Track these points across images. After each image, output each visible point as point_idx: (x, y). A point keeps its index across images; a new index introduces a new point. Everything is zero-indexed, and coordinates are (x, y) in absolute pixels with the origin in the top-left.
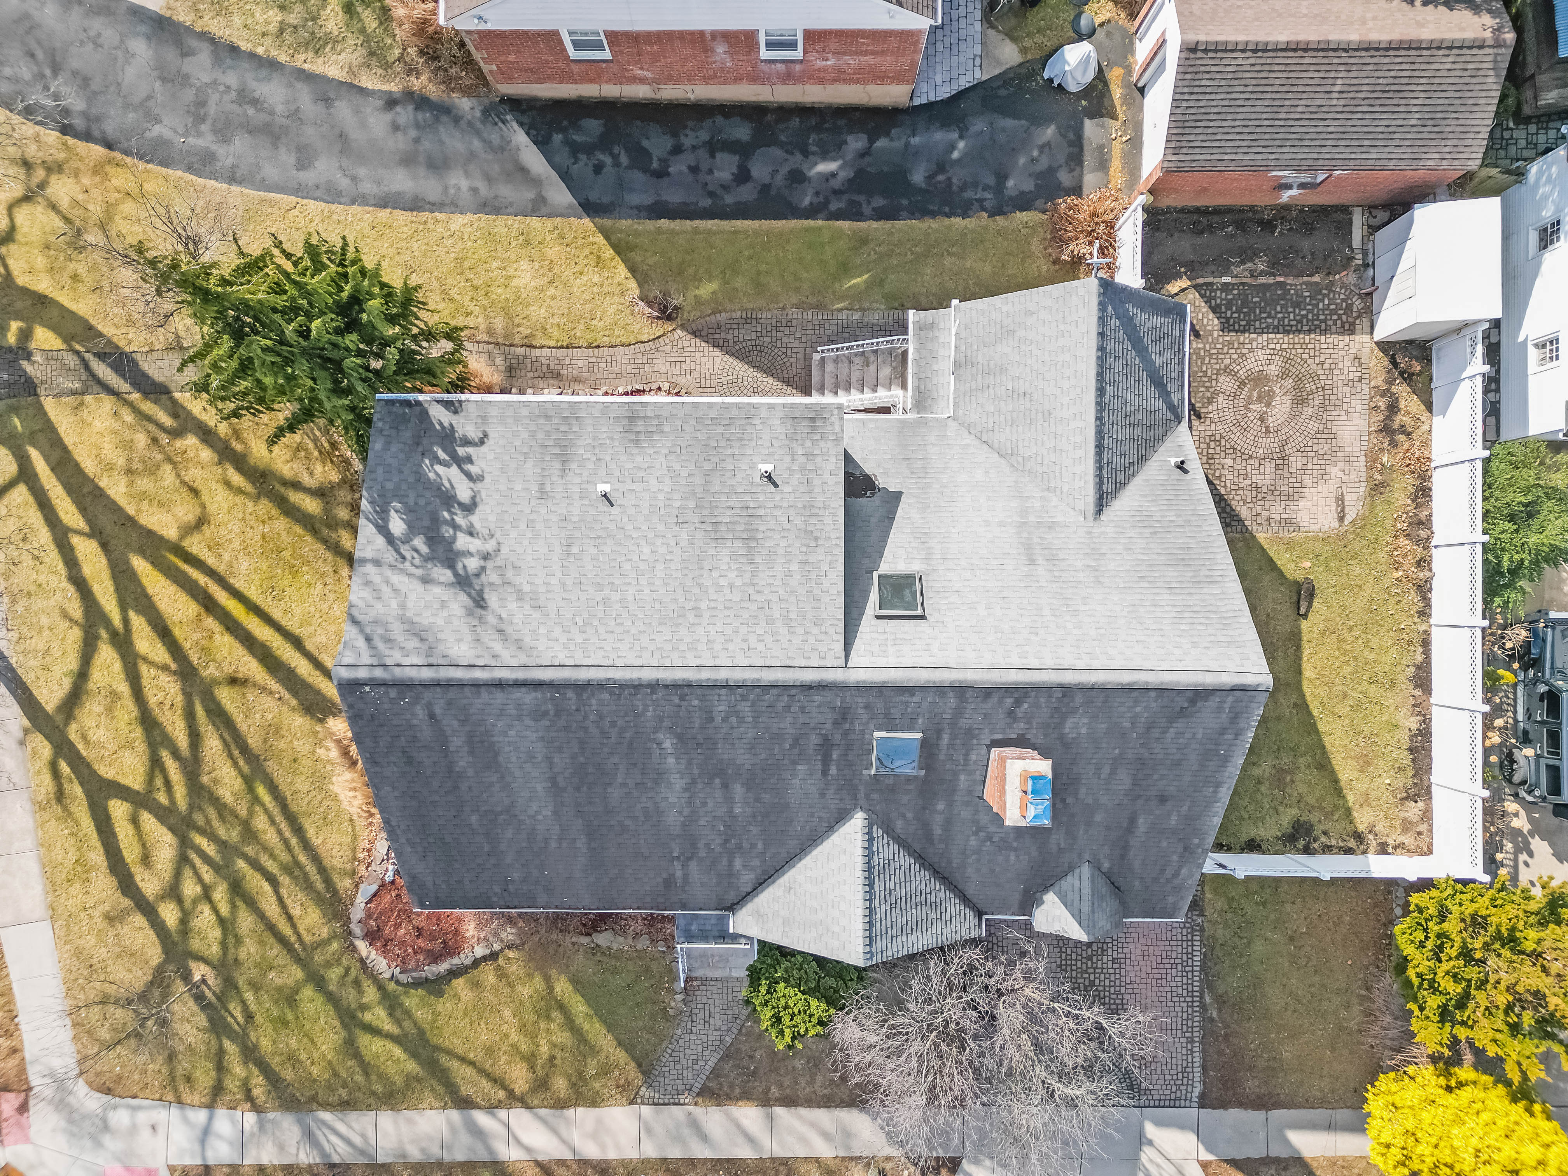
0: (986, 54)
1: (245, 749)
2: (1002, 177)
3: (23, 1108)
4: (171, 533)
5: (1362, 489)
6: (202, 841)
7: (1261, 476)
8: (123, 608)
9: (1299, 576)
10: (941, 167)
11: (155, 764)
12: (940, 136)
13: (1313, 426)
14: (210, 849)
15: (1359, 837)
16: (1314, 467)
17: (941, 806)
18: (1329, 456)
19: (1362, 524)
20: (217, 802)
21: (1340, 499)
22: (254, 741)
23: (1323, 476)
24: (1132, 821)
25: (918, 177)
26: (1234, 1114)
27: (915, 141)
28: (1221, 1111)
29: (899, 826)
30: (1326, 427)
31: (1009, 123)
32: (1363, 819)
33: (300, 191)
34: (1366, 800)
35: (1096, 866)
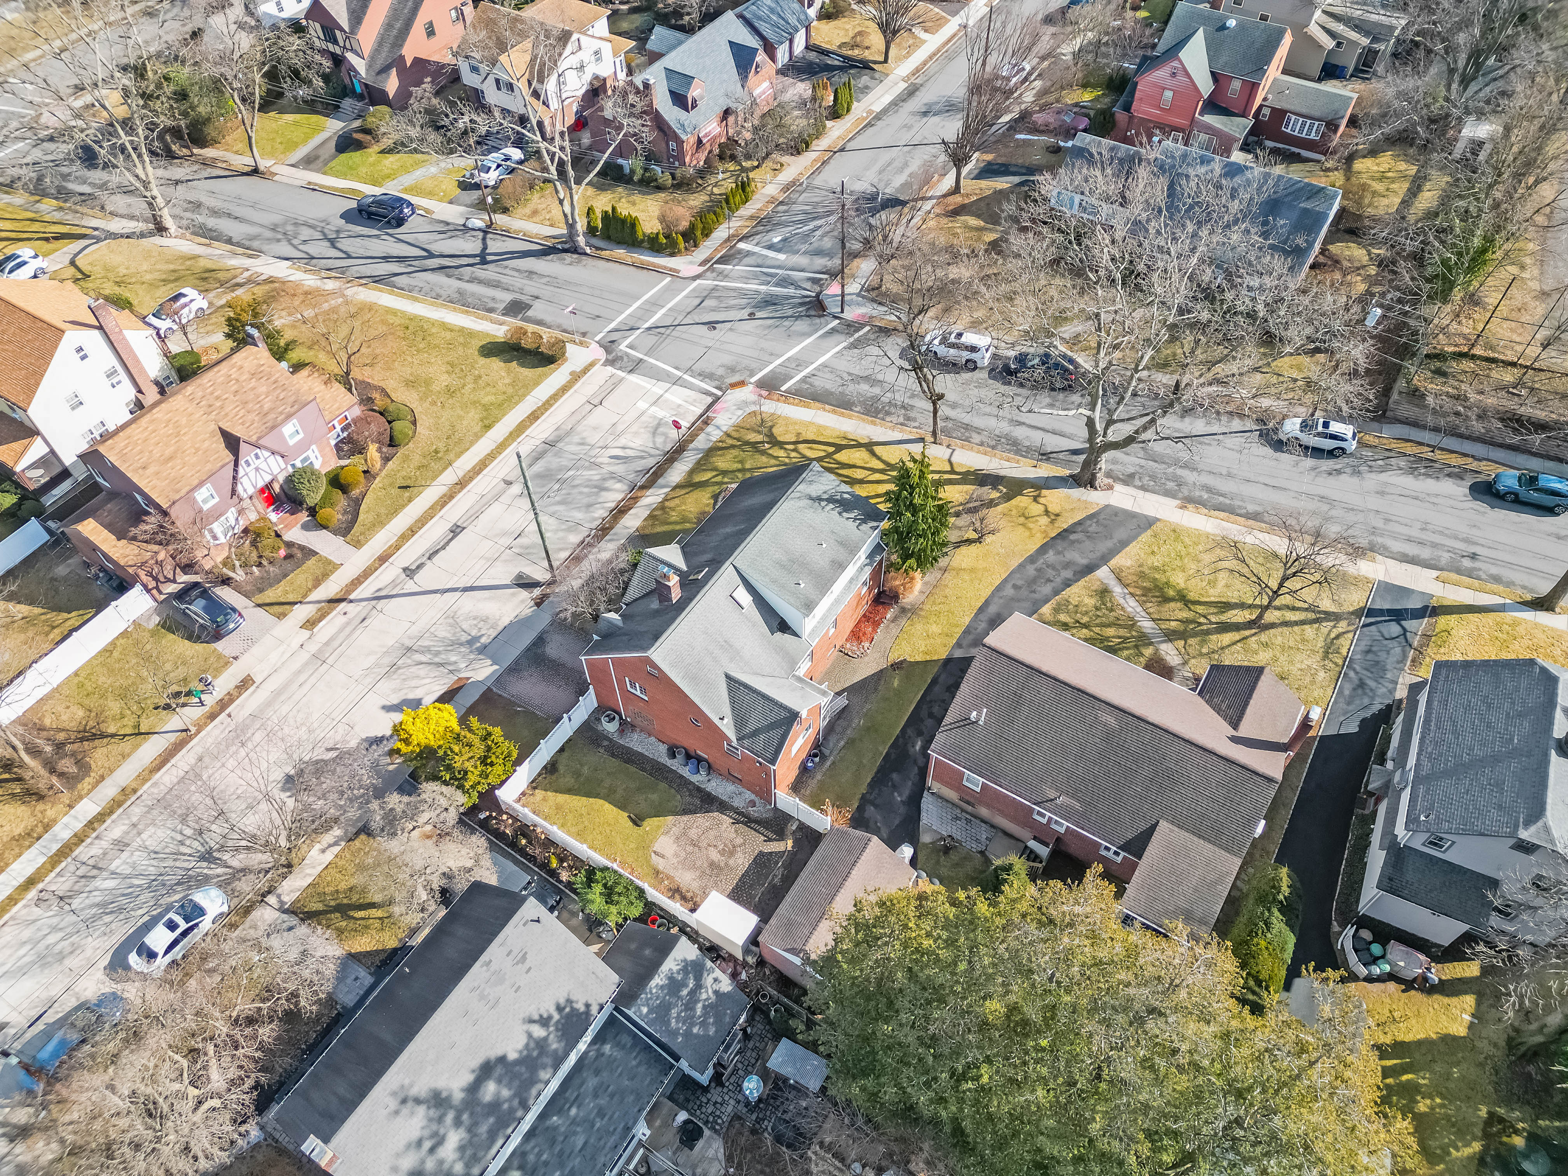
0: (930, 829)
2: (876, 806)
3: (760, 395)
5: (661, 868)
7: (693, 833)
9: (645, 823)
10: (894, 786)
12: (906, 792)
13: (699, 863)
15: (535, 788)
16: (683, 854)
18: (683, 863)
19: (648, 861)
21: (663, 857)
23: (676, 855)
25: (895, 776)
27: (910, 783)
28: (482, 692)
30: (694, 867)
31: (897, 822)
32: (539, 794)
33: (1005, 581)
34: (544, 799)
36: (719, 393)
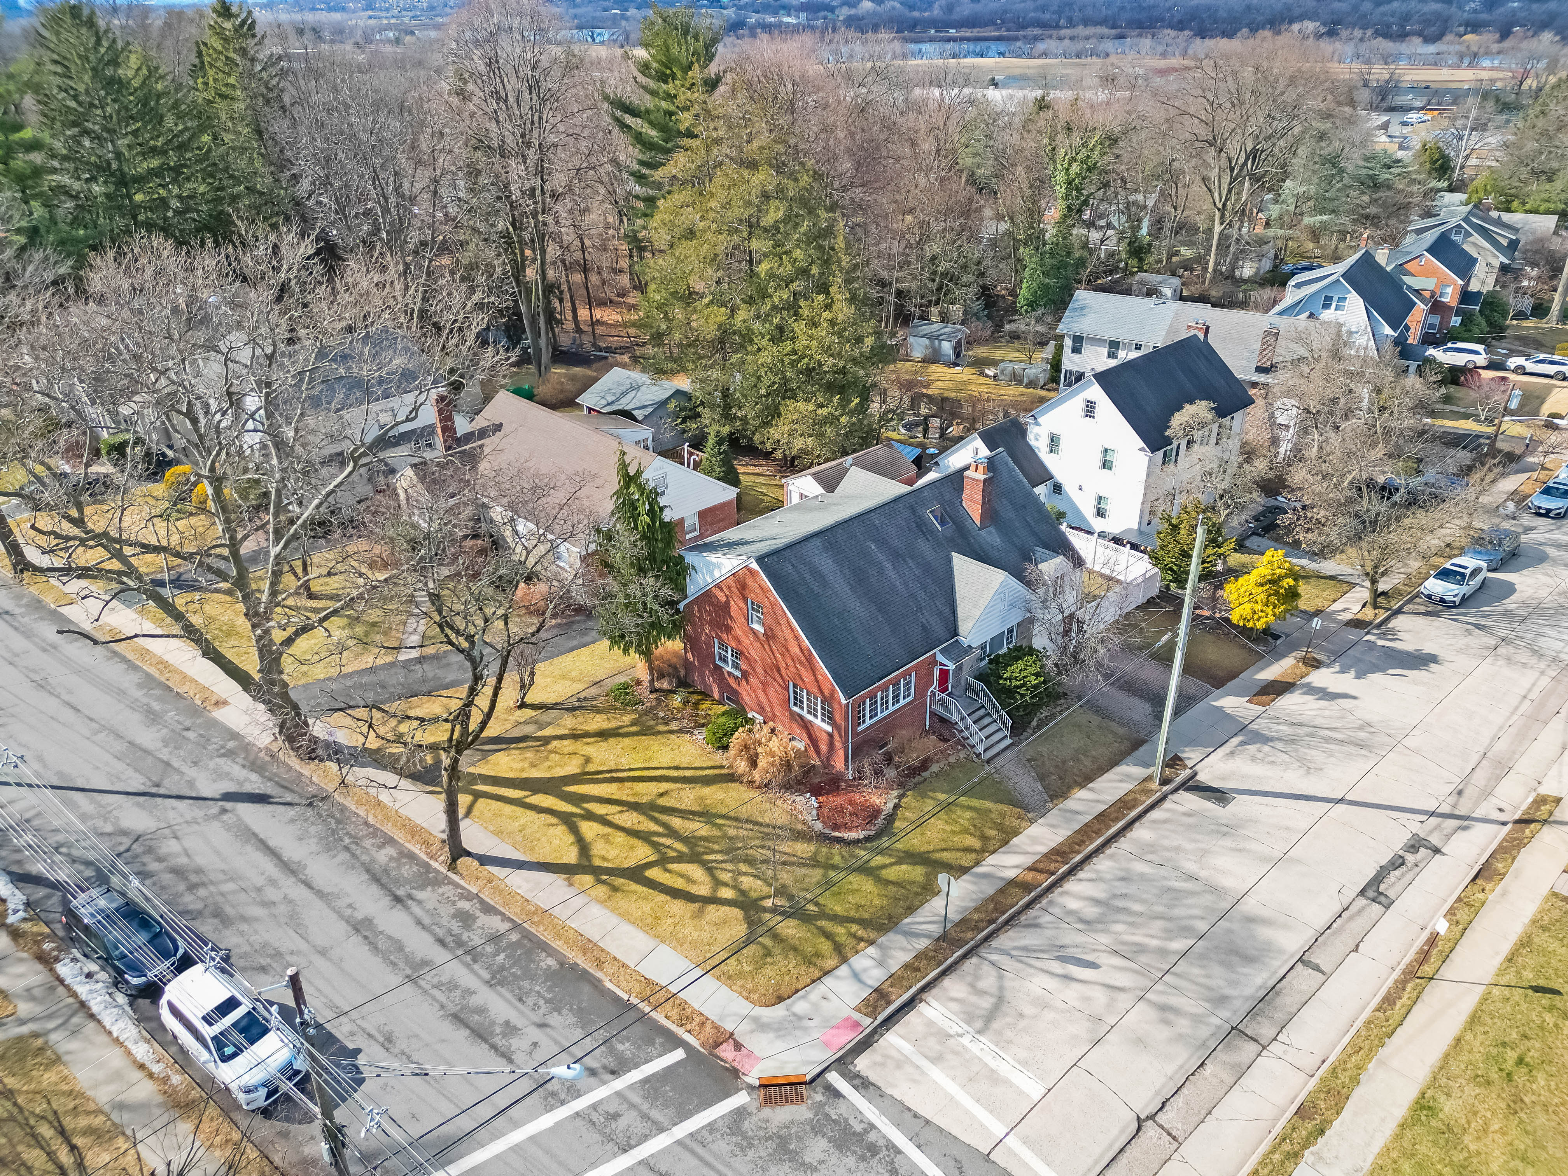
1: (693, 813)
3: (738, 1046)
4: (577, 771)
6: (712, 857)
8: (578, 806)
11: (655, 845)
14: (719, 857)
20: (701, 838)
22: (696, 808)
28: (1226, 686)
36: (834, 1078)
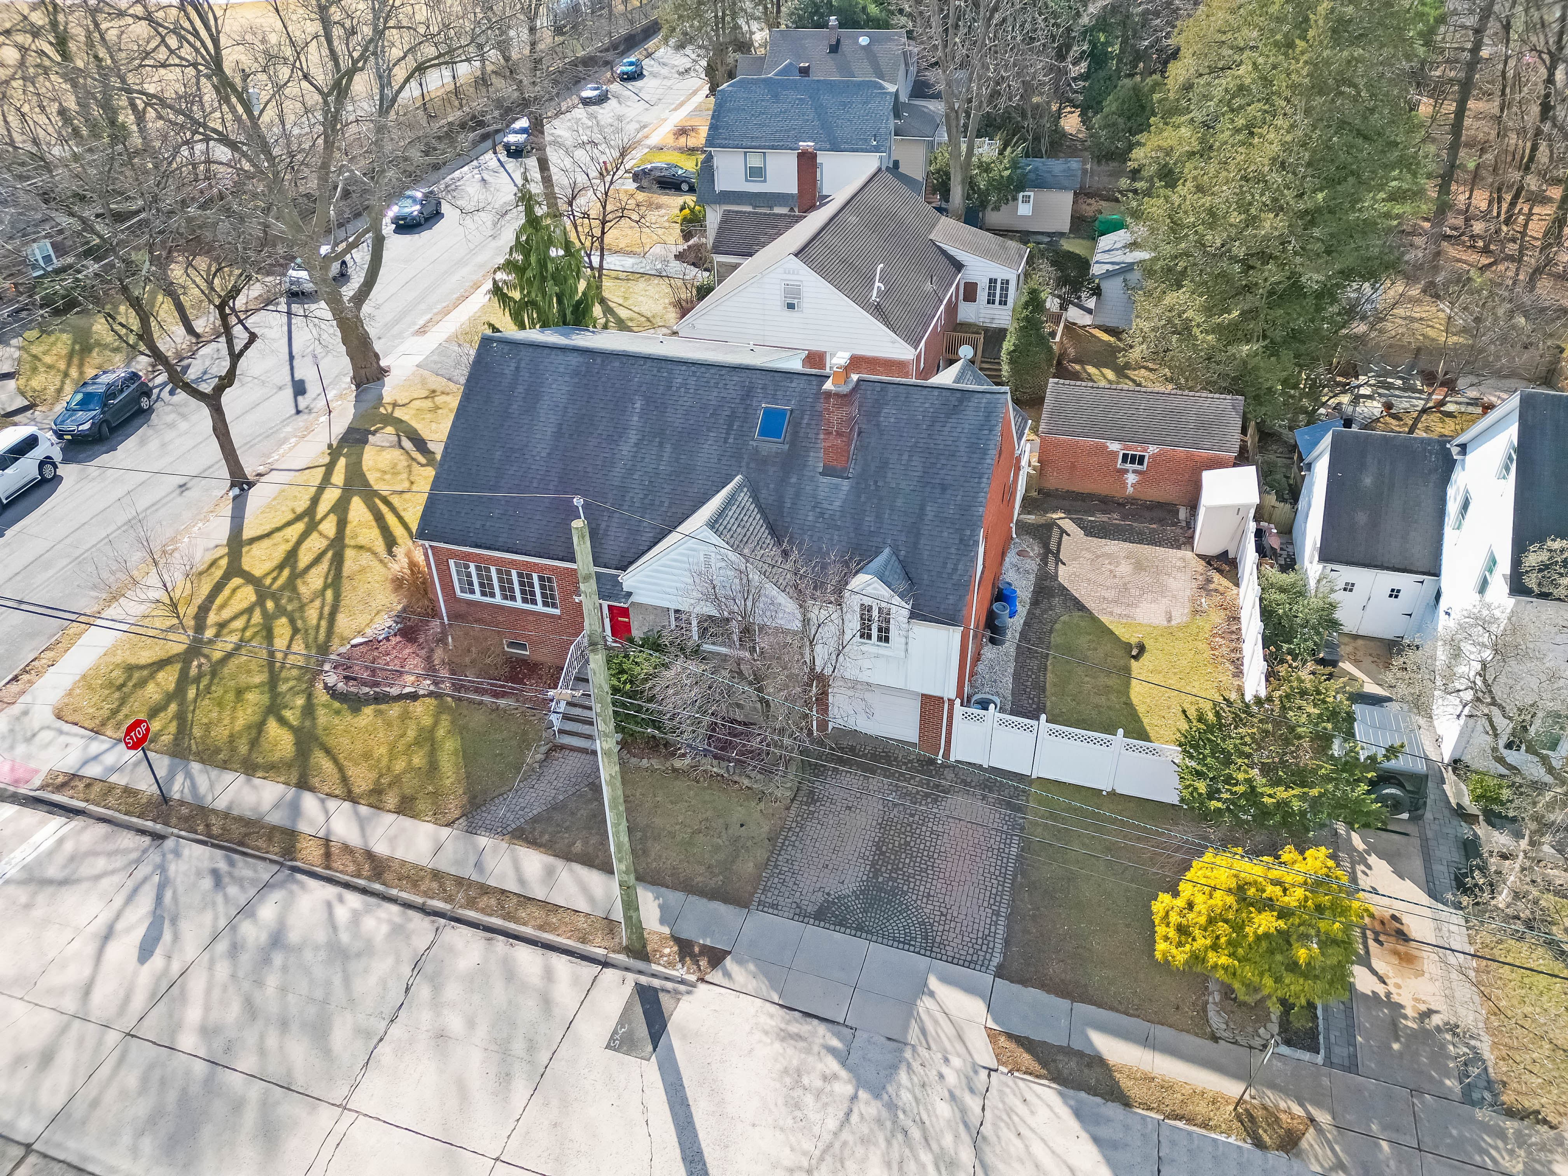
9: (1133, 640)
11: (278, 569)
17: (793, 480)
20: (296, 592)
24: (922, 508)
26: (1033, 994)
28: (1019, 987)
29: (764, 494)
35: (895, 552)
